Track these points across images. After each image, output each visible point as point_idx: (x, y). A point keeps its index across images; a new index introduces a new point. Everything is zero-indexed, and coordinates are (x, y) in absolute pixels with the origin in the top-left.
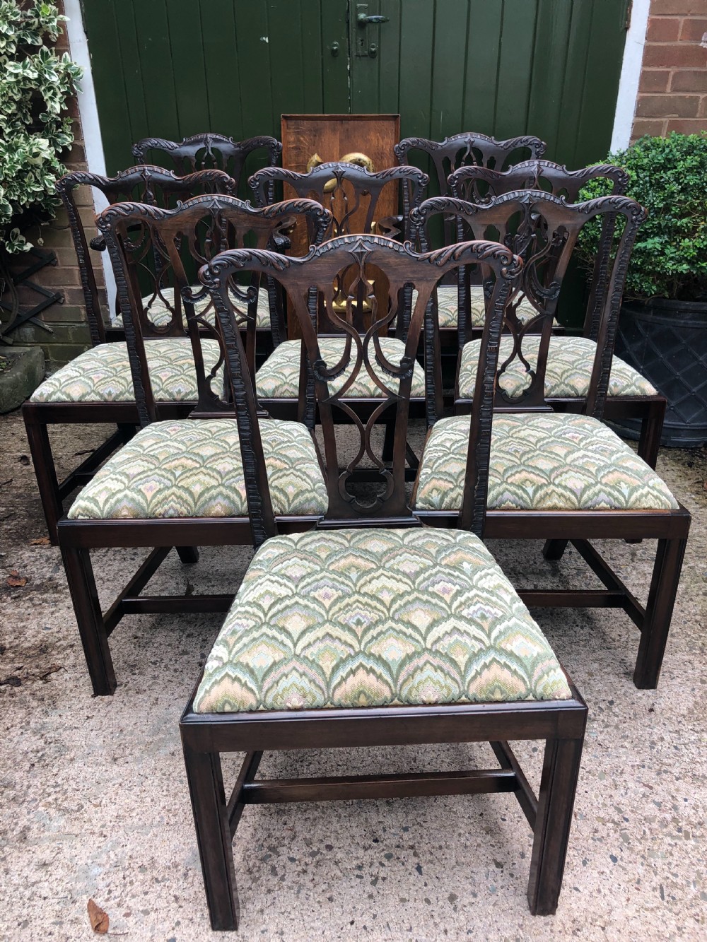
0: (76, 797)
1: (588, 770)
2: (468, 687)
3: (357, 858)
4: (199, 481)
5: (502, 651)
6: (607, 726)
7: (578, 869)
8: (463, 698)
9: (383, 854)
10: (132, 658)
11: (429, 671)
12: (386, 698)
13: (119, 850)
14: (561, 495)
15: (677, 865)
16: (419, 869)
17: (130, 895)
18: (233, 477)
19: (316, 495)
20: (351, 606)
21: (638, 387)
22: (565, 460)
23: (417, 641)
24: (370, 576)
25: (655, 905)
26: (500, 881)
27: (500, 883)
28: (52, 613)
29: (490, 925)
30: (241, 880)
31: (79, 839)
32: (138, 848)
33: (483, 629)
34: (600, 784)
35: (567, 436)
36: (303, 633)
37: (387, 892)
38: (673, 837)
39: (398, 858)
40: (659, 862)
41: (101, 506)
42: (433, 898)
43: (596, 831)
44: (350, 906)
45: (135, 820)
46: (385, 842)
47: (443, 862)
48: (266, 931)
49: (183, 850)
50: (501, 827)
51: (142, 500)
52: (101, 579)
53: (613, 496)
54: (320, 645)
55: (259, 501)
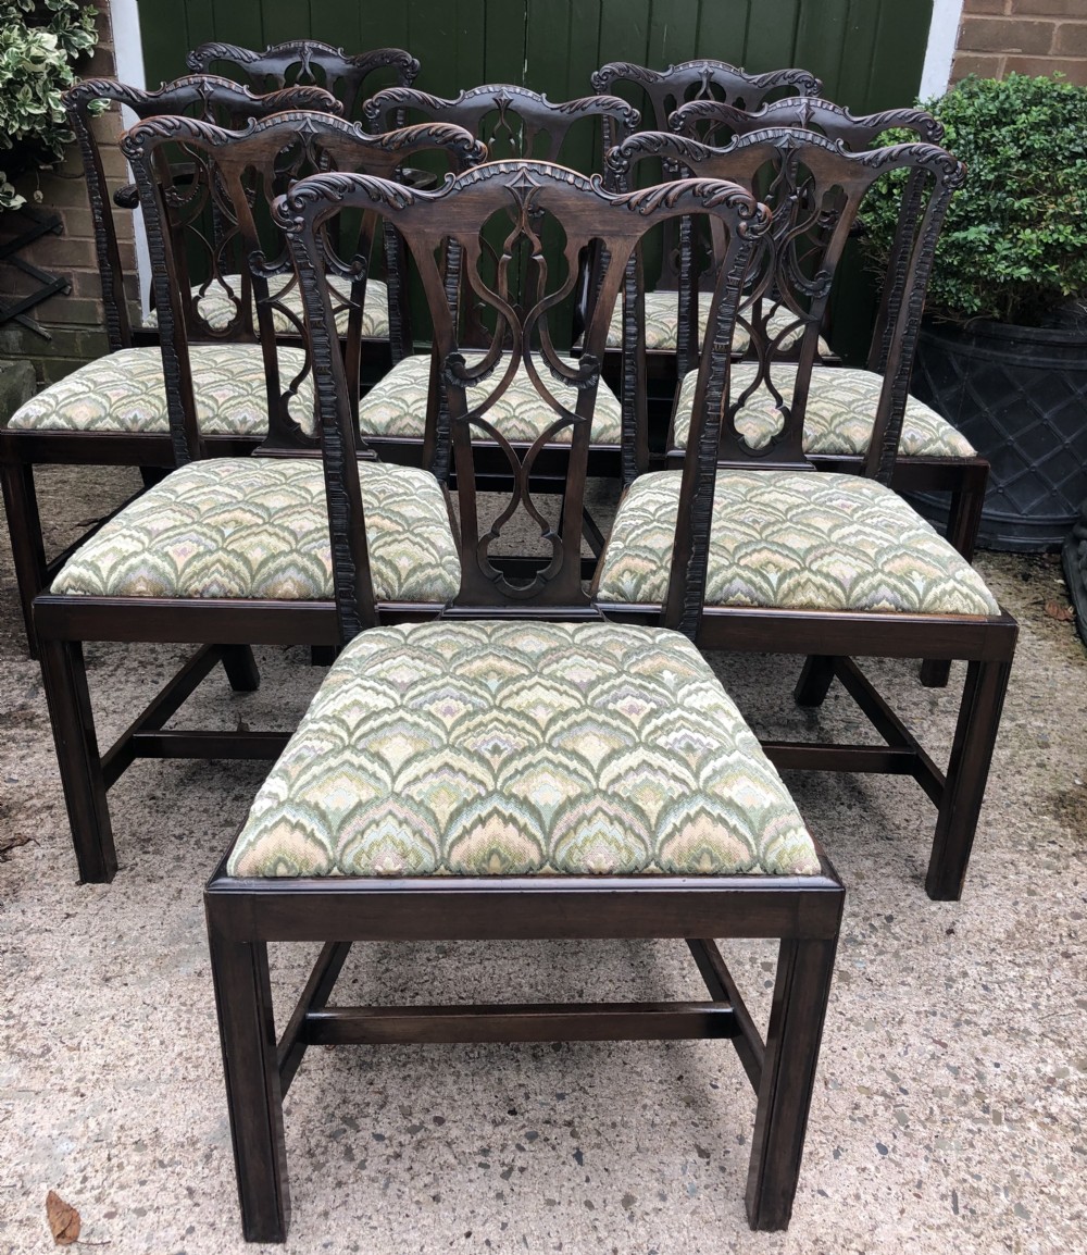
0: (41, 1035)
1: (848, 1016)
2: (660, 849)
3: (482, 1138)
4: (260, 544)
5: (716, 798)
6: (881, 953)
7: (826, 1162)
8: (652, 866)
9: (522, 1132)
10: (144, 829)
11: (600, 823)
12: (532, 861)
13: (105, 1115)
14: (820, 587)
15: (980, 1162)
16: (578, 1156)
17: (116, 1185)
18: (314, 540)
19: (444, 572)
20: (486, 726)
21: (947, 444)
22: (829, 536)
23: (585, 779)
24: (519, 685)
25: (943, 1221)
26: (703, 1178)
27: (704, 1180)
28: (23, 758)
29: (685, 1244)
30: (296, 1166)
31: (41, 1099)
32: (135, 1114)
33: (688, 766)
34: (866, 1037)
35: (834, 503)
36: (408, 762)
37: (526, 1190)
38: (975, 1120)
39: (546, 1140)
40: (953, 1157)
41: (105, 576)
42: (597, 1201)
43: (857, 1107)
44: (466, 1209)
45: (133, 1073)
46: (527, 1115)
47: (617, 1147)
48: (331, 1244)
49: (206, 1118)
50: (710, 1097)
51: (168, 569)
52: (104, 709)
53: (899, 591)
54: (433, 780)
55: (352, 571)
